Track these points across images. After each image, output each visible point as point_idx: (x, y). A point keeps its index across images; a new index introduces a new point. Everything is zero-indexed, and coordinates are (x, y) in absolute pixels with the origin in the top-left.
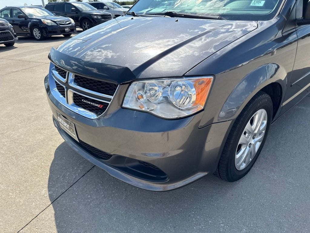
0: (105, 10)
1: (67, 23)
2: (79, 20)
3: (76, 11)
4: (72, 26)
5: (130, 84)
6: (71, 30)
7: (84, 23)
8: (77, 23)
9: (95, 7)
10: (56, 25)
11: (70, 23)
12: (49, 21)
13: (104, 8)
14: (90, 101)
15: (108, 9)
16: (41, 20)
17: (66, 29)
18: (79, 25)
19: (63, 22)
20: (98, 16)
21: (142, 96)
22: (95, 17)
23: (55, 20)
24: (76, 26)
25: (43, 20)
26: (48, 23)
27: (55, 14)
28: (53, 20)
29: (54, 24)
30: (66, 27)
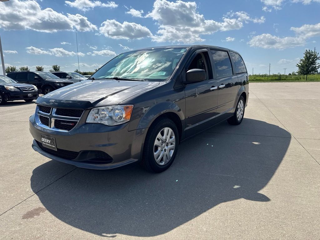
0: (68, 79)
1: (31, 89)
2: (42, 87)
3: (39, 80)
4: (35, 92)
5: (91, 110)
6: (33, 95)
7: (46, 90)
8: (40, 89)
9: (58, 77)
10: (19, 91)
11: (33, 90)
12: (12, 87)
13: (67, 77)
14: (66, 123)
15: (71, 78)
16: (4, 86)
17: (28, 95)
18: (41, 91)
19: (27, 88)
20: (61, 84)
21: (97, 117)
22: (58, 84)
23: (19, 87)
24: (39, 92)
25: (6, 86)
26: (11, 90)
27: (18, 82)
28: (16, 86)
29: (17, 90)
30: (29, 93)
